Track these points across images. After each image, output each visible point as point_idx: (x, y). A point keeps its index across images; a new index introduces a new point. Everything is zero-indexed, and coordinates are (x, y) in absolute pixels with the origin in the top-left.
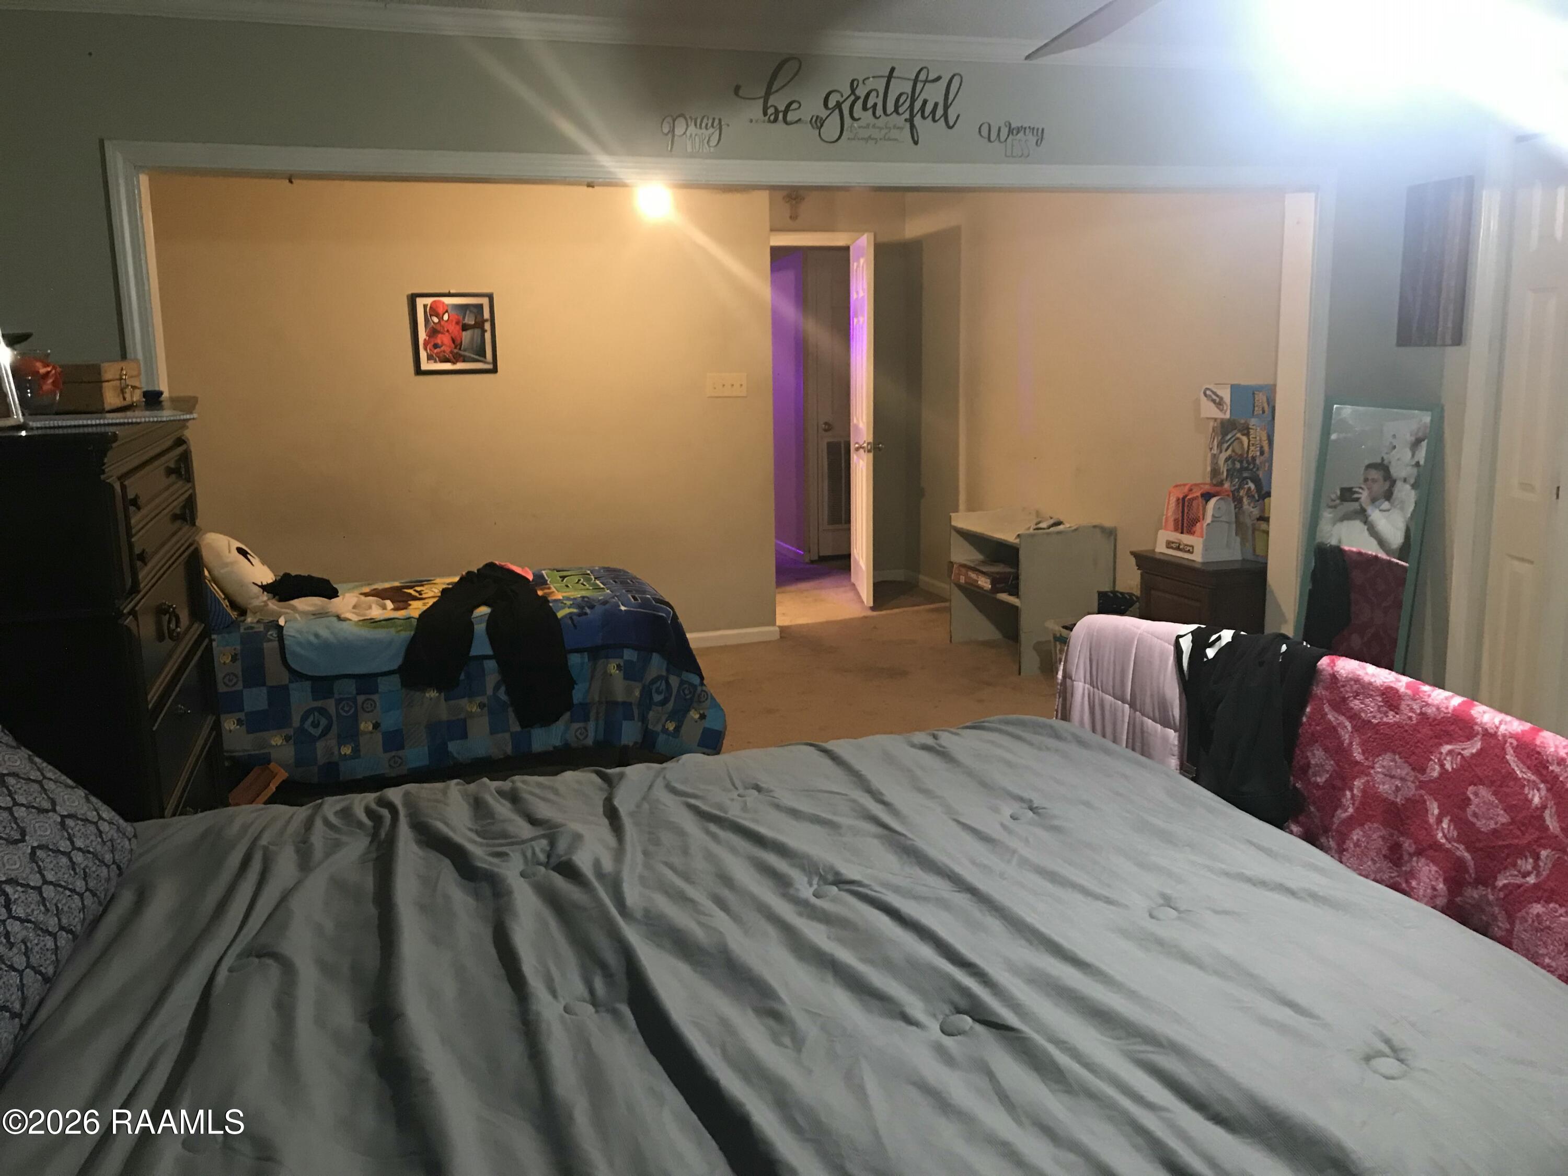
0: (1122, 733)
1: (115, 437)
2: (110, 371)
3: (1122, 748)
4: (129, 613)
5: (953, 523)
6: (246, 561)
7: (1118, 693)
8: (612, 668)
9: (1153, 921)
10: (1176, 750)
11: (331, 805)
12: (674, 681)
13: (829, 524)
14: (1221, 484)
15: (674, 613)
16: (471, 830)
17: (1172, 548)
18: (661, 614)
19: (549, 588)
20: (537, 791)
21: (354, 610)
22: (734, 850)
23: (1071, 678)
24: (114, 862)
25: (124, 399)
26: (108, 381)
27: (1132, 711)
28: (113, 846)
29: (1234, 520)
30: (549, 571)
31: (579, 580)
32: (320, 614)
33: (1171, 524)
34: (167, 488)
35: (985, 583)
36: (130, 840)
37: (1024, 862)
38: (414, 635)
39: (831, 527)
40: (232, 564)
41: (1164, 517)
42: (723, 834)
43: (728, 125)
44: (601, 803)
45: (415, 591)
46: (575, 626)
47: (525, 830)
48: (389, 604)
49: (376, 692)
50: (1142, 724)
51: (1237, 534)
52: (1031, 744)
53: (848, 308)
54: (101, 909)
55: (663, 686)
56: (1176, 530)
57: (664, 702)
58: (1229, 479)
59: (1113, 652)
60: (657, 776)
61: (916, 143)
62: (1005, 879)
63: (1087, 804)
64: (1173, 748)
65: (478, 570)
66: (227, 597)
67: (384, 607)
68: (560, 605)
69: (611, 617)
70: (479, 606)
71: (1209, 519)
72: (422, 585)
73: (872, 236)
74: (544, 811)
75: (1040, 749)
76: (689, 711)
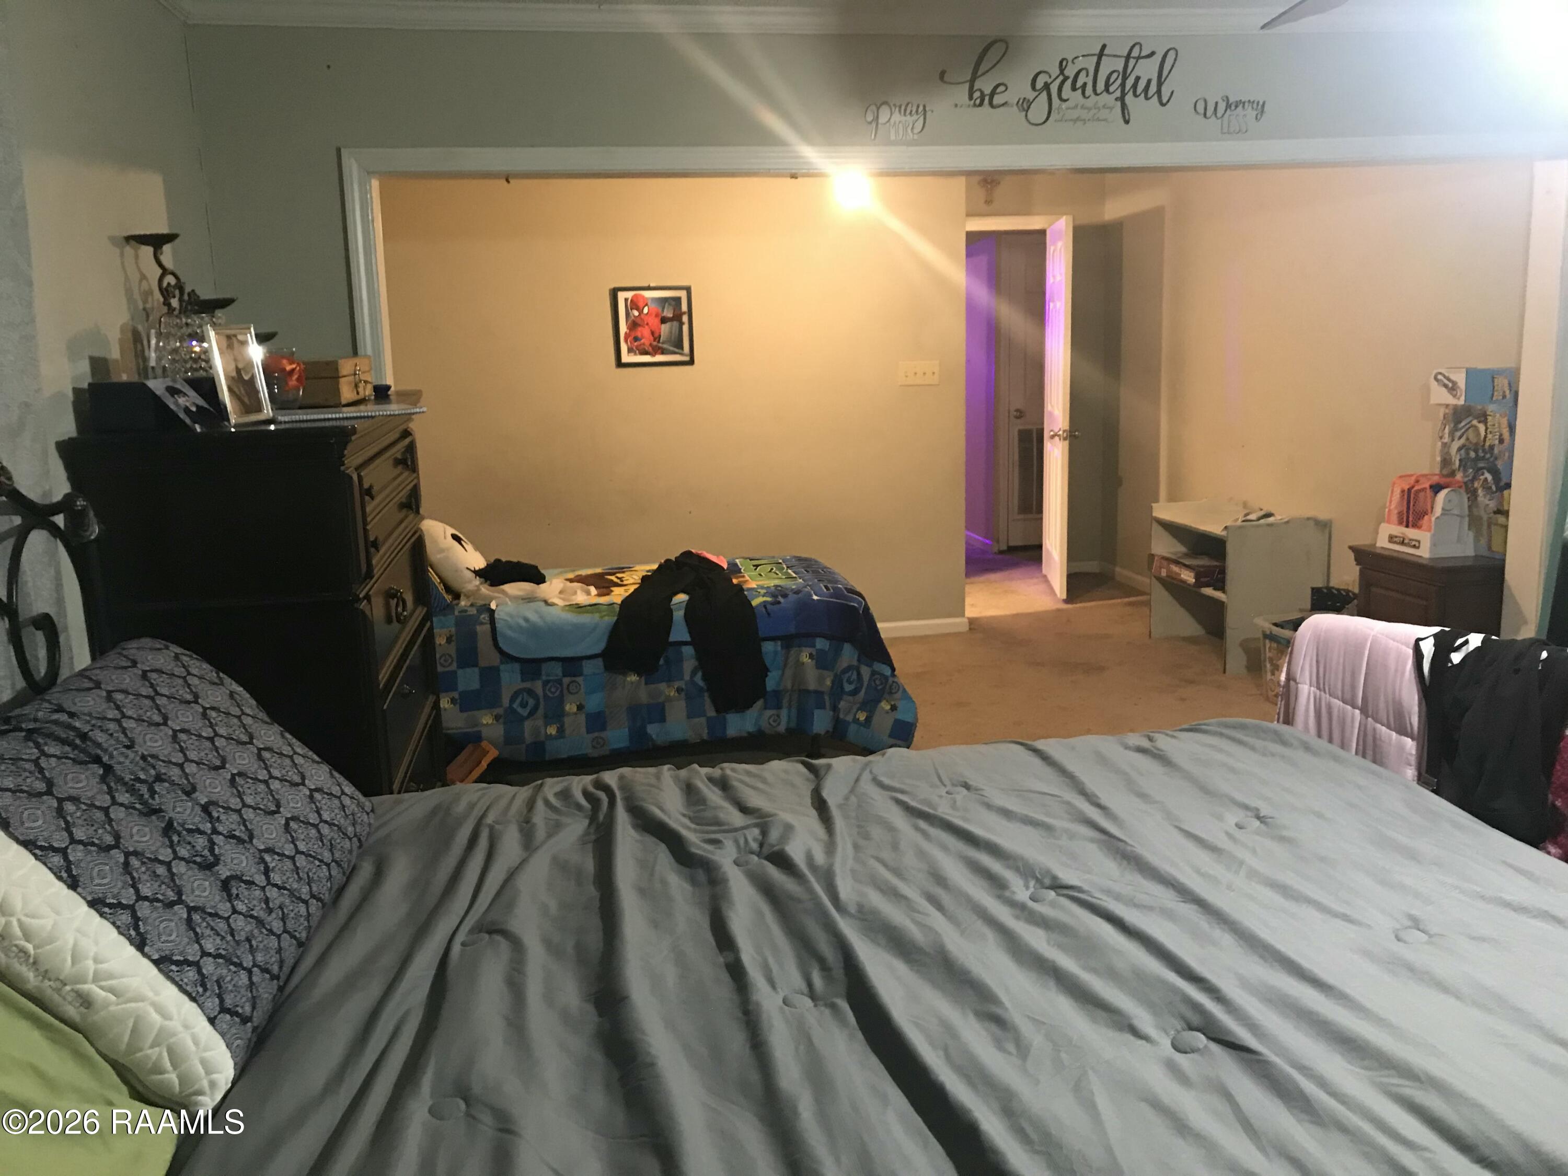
0: (1351, 741)
1: (354, 431)
2: (346, 367)
3: (1351, 755)
4: (365, 598)
5: (1154, 514)
6: (460, 547)
7: (1348, 696)
8: (805, 658)
9: (1401, 944)
10: (1413, 760)
11: (552, 786)
12: (865, 671)
13: (1019, 513)
14: (1453, 474)
15: (866, 604)
16: (684, 815)
17: (1395, 543)
18: (852, 604)
19: (743, 577)
20: (747, 779)
21: (562, 596)
22: (945, 848)
23: (1295, 680)
24: (355, 835)
25: (358, 393)
26: (345, 376)
27: (1364, 717)
28: (354, 819)
29: (1466, 512)
30: (741, 560)
31: (772, 569)
32: (530, 599)
33: (1394, 518)
34: (395, 479)
35: (1188, 577)
36: (368, 814)
37: (1253, 874)
38: (618, 619)
39: (1022, 516)
40: (448, 549)
41: (1387, 510)
42: (934, 832)
43: (932, 111)
44: (809, 793)
45: (618, 578)
46: (769, 614)
47: (736, 818)
48: (593, 590)
49: (581, 674)
50: (1374, 729)
51: (1469, 529)
52: (1253, 748)
53: (1044, 293)
54: (345, 879)
55: (855, 676)
56: (1400, 523)
57: (855, 692)
58: (1461, 469)
59: (1342, 653)
60: (863, 769)
61: (1127, 122)
62: (1233, 891)
63: (1320, 815)
64: (1410, 757)
65: (676, 558)
66: (442, 581)
67: (588, 593)
68: (754, 593)
69: (805, 605)
70: (676, 594)
71: (1438, 511)
72: (624, 572)
73: (1070, 218)
74: (755, 800)
75: (1264, 755)
76: (880, 701)
